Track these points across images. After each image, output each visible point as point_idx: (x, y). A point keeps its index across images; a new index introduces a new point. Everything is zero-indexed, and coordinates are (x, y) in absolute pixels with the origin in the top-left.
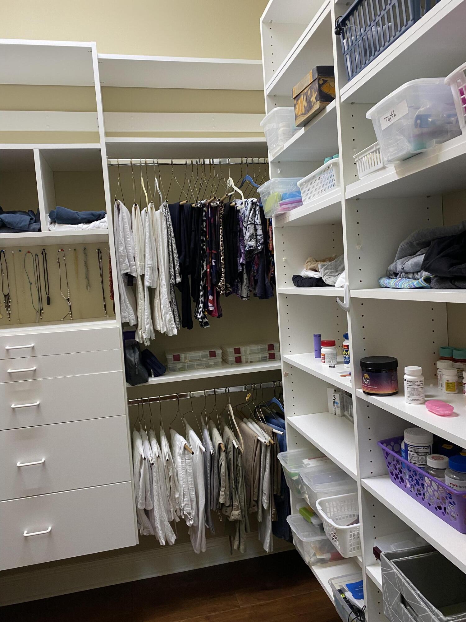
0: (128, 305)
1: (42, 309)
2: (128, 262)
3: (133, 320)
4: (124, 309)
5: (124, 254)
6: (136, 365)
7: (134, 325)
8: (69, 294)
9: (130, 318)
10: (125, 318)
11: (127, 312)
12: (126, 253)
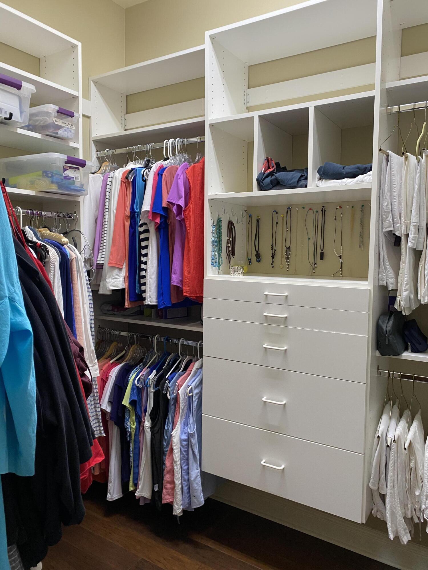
0: (388, 267)
1: (316, 263)
2: (391, 219)
3: (392, 284)
4: (382, 271)
5: (387, 210)
6: (387, 334)
7: (392, 290)
8: (341, 251)
9: (388, 281)
10: (383, 281)
11: (385, 275)
12: (389, 209)
